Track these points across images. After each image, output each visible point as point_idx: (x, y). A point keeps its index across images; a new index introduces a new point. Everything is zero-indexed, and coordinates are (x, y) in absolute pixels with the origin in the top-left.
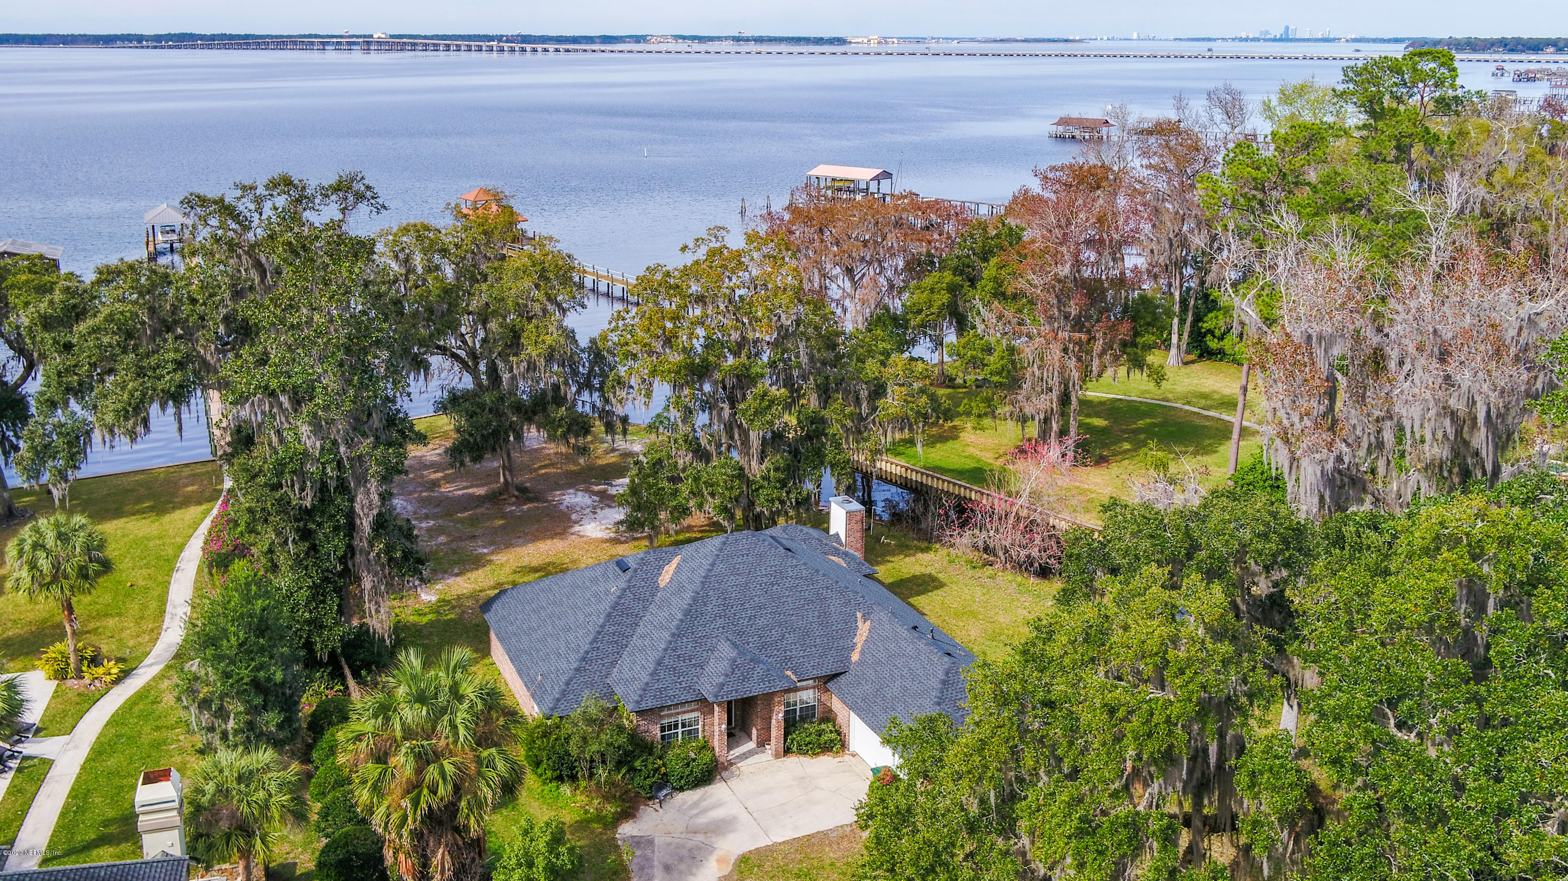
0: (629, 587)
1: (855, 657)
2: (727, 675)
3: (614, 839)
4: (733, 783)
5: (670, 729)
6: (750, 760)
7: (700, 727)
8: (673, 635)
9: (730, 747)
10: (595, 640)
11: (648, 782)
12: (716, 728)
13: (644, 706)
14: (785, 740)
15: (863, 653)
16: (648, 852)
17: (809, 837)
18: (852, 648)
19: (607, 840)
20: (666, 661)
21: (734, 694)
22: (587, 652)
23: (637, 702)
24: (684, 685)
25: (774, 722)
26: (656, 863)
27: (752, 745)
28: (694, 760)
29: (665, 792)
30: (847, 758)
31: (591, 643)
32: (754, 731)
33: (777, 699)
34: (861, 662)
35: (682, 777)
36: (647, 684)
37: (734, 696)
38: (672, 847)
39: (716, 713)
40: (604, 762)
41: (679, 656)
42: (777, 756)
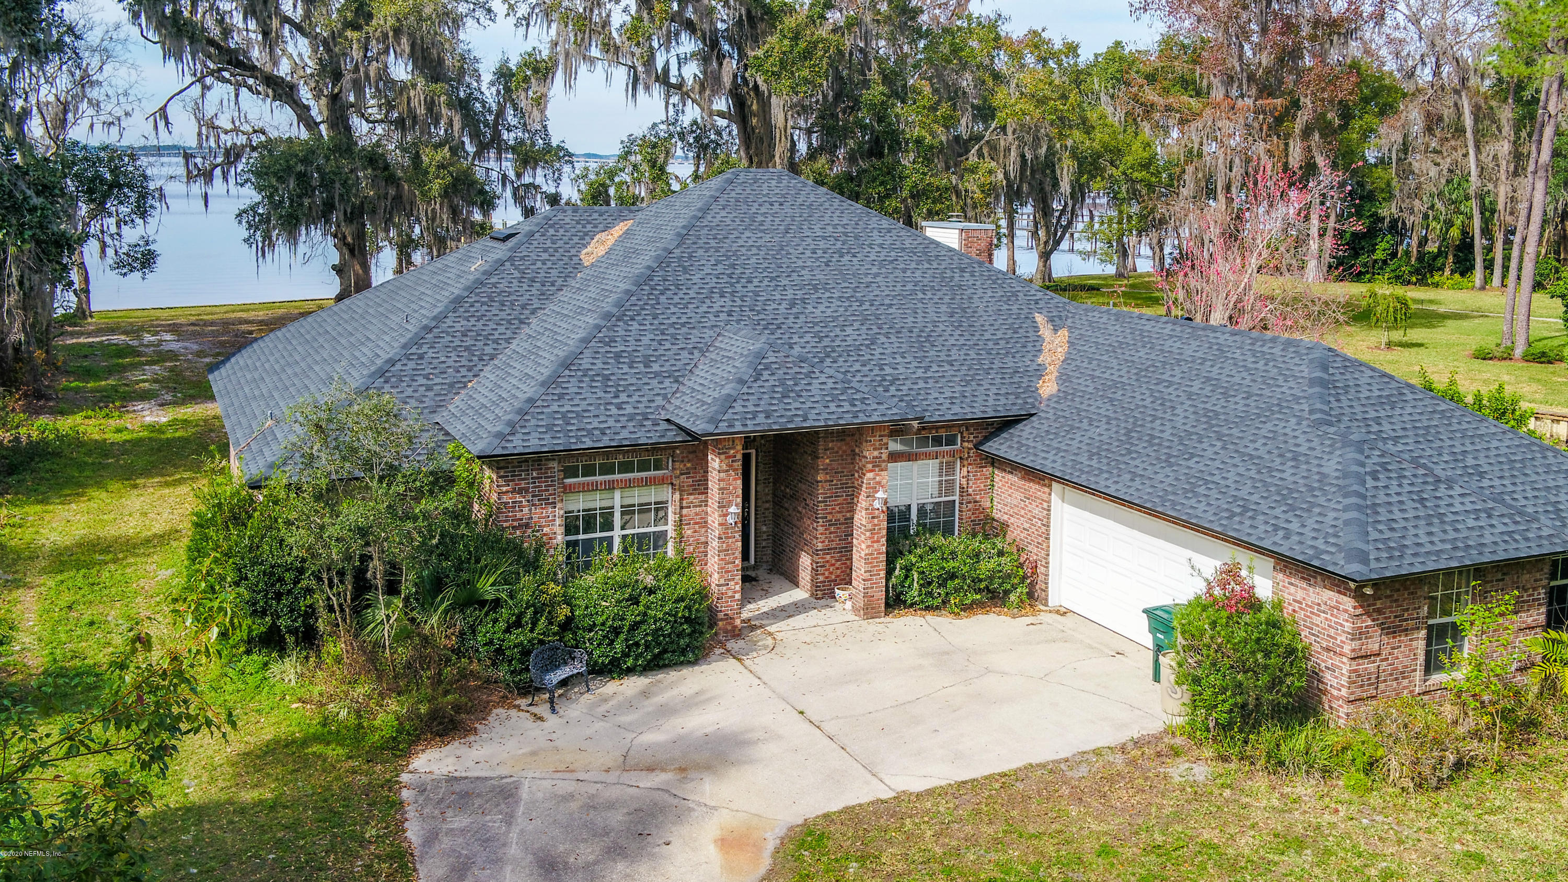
0: (510, 259)
1: (1048, 387)
2: (742, 382)
3: (391, 784)
4: (760, 661)
5: (588, 528)
6: (798, 621)
7: (670, 528)
8: (608, 316)
9: (747, 599)
11: (519, 637)
12: (714, 519)
13: (517, 445)
14: (889, 572)
15: (1063, 378)
16: (494, 821)
17: (1006, 779)
18: (1039, 372)
19: (367, 790)
20: (585, 363)
21: (761, 418)
22: (392, 362)
23: (500, 436)
24: (629, 410)
25: (860, 517)
26: (514, 850)
27: (799, 594)
28: (651, 592)
29: (564, 672)
30: (1045, 617)
31: (404, 346)
32: (805, 561)
33: (870, 453)
34: (1062, 396)
35: (616, 631)
36: (531, 401)
37: (759, 424)
38: (574, 806)
39: (714, 478)
40: (392, 589)
41: (618, 356)
42: (868, 612)
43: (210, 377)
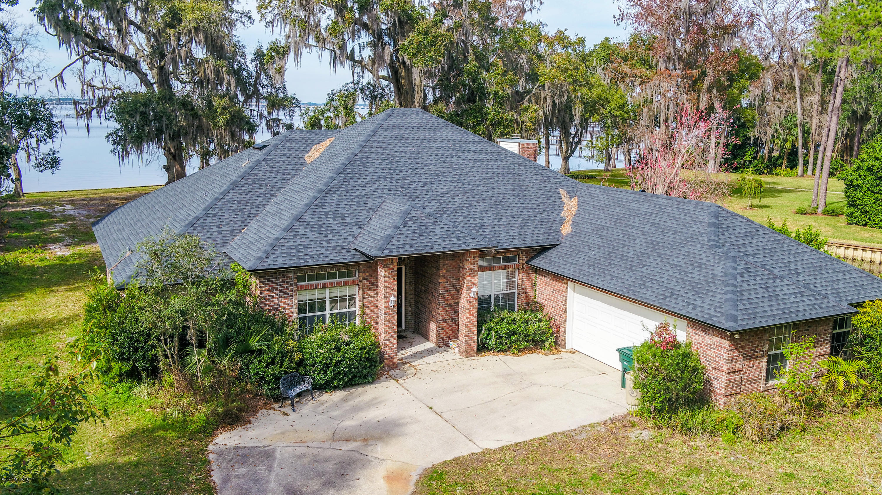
0: (265, 160)
1: (566, 230)
2: (397, 228)
3: (203, 451)
4: (408, 381)
5: (312, 310)
6: (429, 359)
7: (357, 309)
8: (321, 191)
9: (400, 348)
10: (212, 206)
11: (274, 370)
12: (382, 304)
13: (270, 264)
14: (479, 332)
15: (575, 224)
16: (261, 470)
17: (542, 441)
18: (562, 221)
19: (190, 455)
20: (308, 218)
21: (407, 248)
22: (198, 218)
23: (261, 259)
24: (333, 244)
25: (463, 302)
26: (272, 485)
27: (430, 345)
28: (347, 344)
29: (299, 389)
30: (563, 355)
31: (205, 209)
32: (433, 326)
33: (468, 266)
34: (573, 235)
35: (328, 366)
36: (277, 239)
37: (406, 251)
38: (305, 460)
39: (381, 281)
40: (201, 345)
41: (327, 214)
42: (468, 353)
43: (94, 229)
